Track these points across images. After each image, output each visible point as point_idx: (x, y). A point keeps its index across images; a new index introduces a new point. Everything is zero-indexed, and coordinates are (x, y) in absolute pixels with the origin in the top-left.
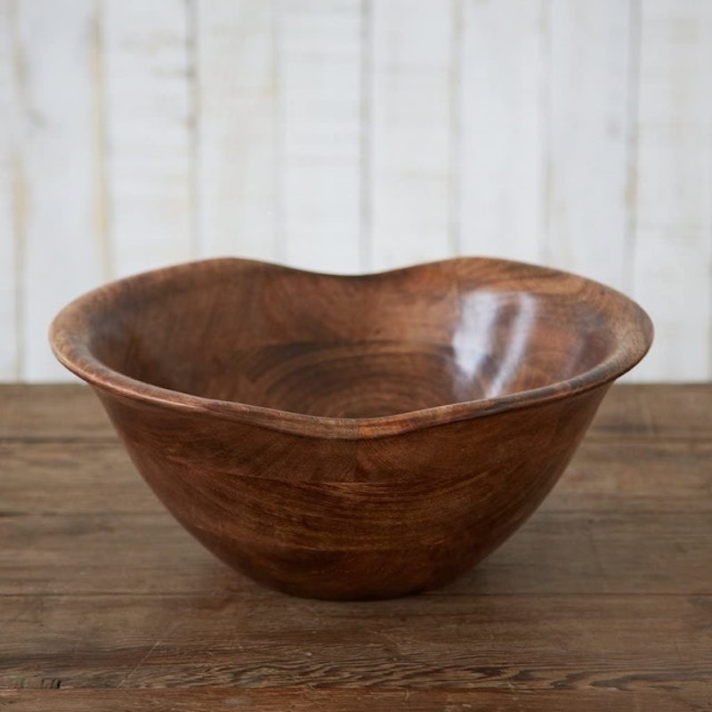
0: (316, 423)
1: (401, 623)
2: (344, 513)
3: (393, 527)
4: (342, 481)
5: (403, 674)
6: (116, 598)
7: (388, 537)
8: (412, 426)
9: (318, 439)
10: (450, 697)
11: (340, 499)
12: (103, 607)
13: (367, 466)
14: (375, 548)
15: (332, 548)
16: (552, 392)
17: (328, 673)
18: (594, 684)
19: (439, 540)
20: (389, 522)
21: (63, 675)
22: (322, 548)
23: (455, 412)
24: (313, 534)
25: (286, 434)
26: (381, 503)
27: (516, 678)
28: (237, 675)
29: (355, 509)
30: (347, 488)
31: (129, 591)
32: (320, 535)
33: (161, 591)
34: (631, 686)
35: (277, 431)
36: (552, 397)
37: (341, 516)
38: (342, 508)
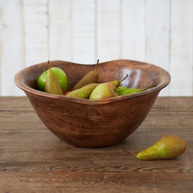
0: (87, 101)
1: (95, 156)
2: (93, 124)
3: (106, 128)
4: (93, 116)
5: (94, 168)
6: (21, 150)
7: (105, 131)
8: (111, 101)
9: (87, 105)
10: (106, 173)
11: (92, 121)
12: (18, 152)
13: (100, 112)
14: (101, 134)
15: (90, 134)
16: (147, 92)
17: (75, 168)
18: (143, 170)
19: (118, 131)
20: (105, 126)
21: (6, 168)
22: (87, 134)
23: (122, 97)
24: (85, 130)
25: (79, 104)
26: (103, 122)
27: (123, 169)
28: (51, 168)
29: (97, 123)
30: (94, 118)
31: (25, 148)
32: (87, 130)
33: (33, 148)
34: (153, 171)
35: (77, 103)
36: (146, 93)
37: (93, 125)
38: (93, 123)
